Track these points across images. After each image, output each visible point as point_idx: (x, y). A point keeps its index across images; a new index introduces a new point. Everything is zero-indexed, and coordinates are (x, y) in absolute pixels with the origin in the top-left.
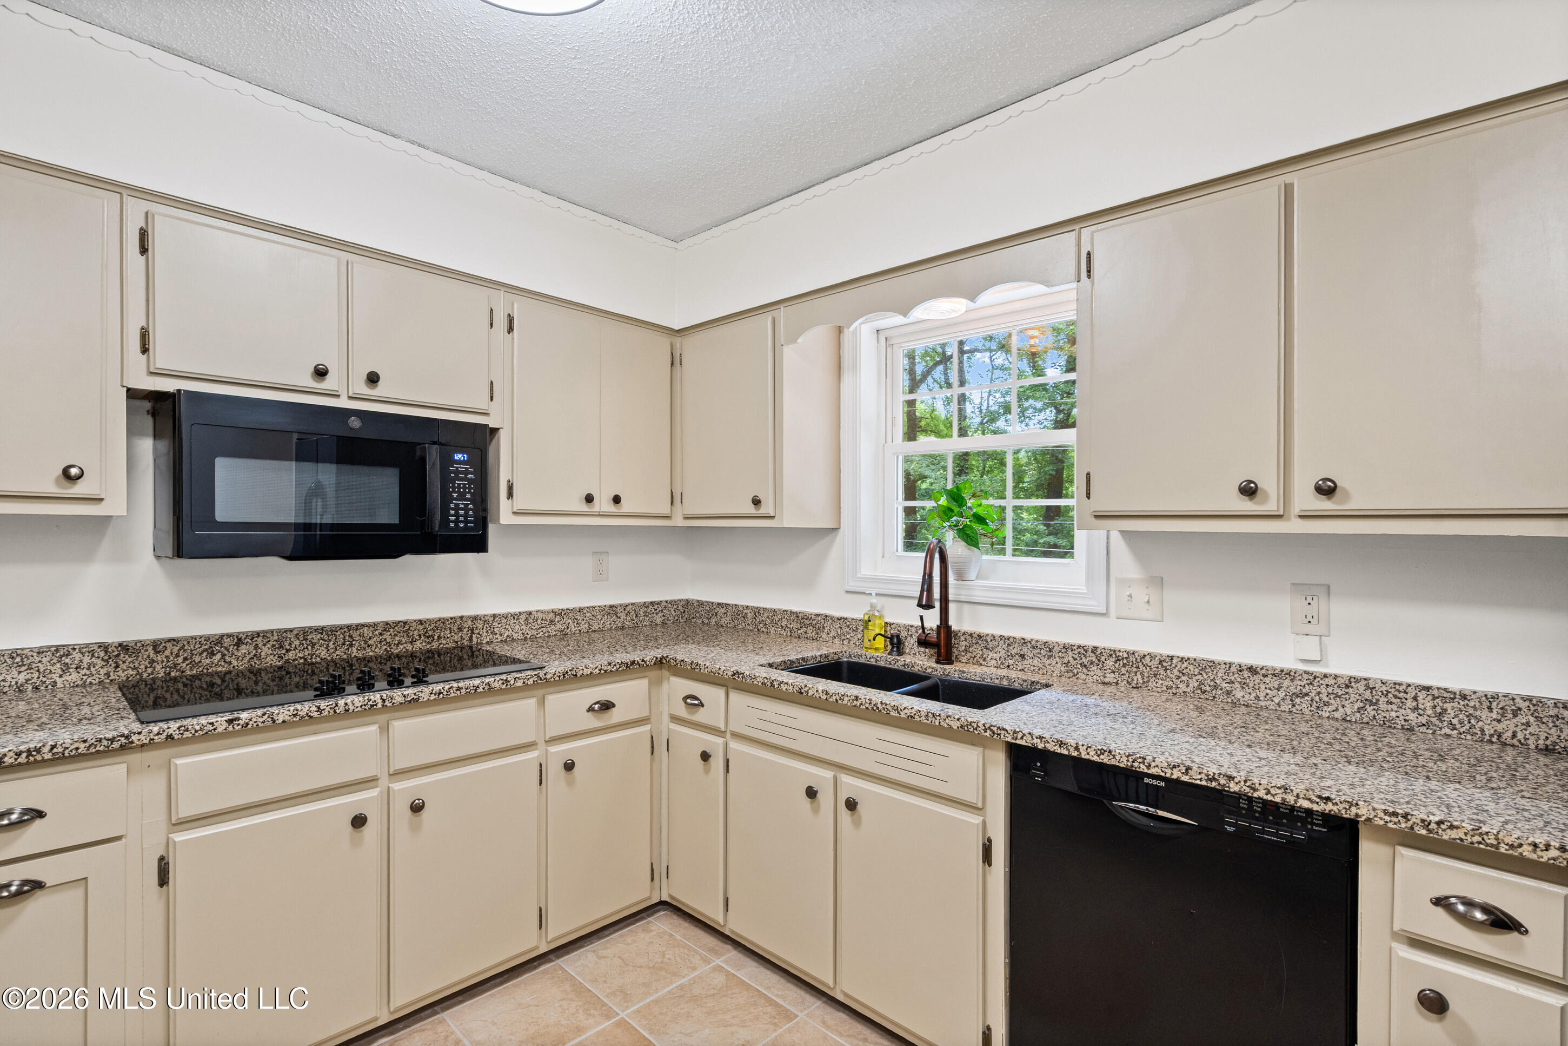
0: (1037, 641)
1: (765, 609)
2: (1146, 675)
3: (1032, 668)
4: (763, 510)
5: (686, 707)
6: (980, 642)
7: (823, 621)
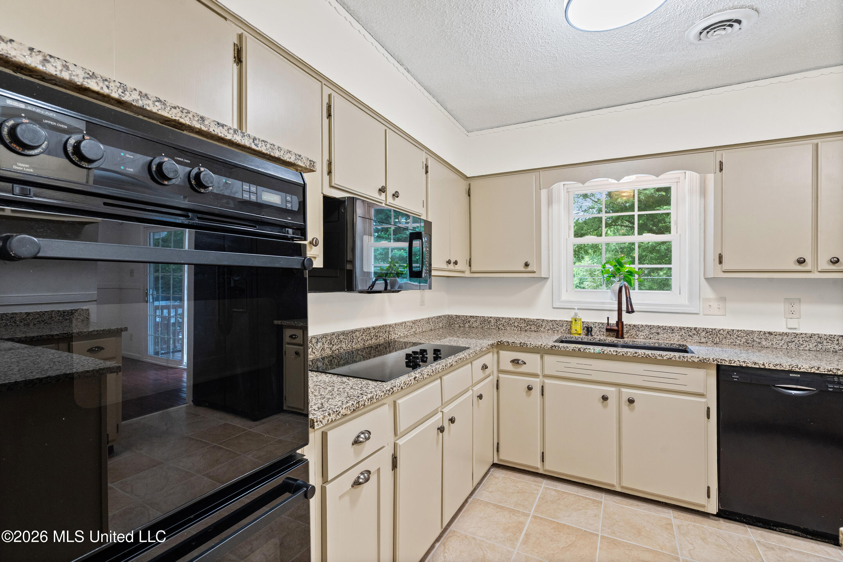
0: (666, 326)
1: (503, 318)
2: (721, 338)
3: (663, 338)
4: (529, 269)
5: (513, 365)
6: (635, 328)
7: (541, 322)
